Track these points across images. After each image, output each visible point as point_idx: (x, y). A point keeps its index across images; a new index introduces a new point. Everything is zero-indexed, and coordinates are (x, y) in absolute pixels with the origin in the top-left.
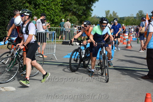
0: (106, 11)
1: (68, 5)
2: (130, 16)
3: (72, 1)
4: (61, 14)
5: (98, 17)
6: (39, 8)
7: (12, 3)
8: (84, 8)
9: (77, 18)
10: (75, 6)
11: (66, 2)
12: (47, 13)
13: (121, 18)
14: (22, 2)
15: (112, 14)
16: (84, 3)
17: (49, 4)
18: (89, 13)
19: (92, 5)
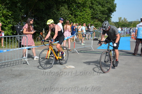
0: (119, 18)
1: (96, 15)
2: (136, 21)
3: (98, 12)
4: (90, 21)
5: (113, 22)
6: (77, 17)
7: (62, 15)
8: (106, 16)
9: (101, 23)
10: (100, 15)
11: (94, 13)
12: (82, 20)
13: (129, 22)
14: (67, 14)
15: (123, 20)
16: (106, 13)
17: (84, 15)
18: (109, 19)
19: (112, 14)
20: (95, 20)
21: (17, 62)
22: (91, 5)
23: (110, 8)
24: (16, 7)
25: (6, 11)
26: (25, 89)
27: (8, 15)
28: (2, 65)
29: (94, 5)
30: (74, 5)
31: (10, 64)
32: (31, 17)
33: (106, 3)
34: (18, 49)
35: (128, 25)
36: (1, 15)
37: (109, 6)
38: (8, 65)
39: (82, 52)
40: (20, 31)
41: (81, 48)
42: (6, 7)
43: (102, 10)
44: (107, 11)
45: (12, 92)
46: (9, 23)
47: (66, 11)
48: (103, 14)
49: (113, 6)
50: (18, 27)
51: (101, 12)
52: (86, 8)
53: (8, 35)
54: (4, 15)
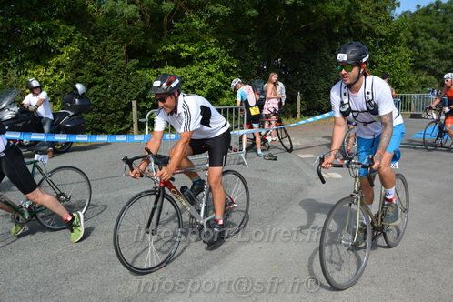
20: (420, 72)
22: (412, 38)
24: (247, 50)
25: (228, 60)
27: (231, 67)
29: (420, 40)
32: (276, 70)
36: (219, 67)
42: (229, 52)
43: (439, 49)
48: (442, 58)
51: (436, 53)
52: (398, 46)
53: (229, 105)
54: (223, 68)
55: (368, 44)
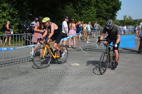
0: (124, 16)
1: (101, 13)
2: (141, 19)
3: (103, 10)
4: (95, 19)
5: (118, 20)
6: (82, 16)
7: (67, 14)
8: (111, 14)
10: (105, 13)
11: (99, 11)
12: (88, 19)
13: (134, 20)
14: (72, 13)
15: (128, 18)
16: (111, 11)
17: (89, 13)
18: (114, 18)
19: (117, 12)
20: (100, 18)
21: (24, 59)
22: (96, 3)
23: (115, 6)
24: (22, 6)
25: (13, 10)
26: (31, 86)
27: (15, 14)
28: (9, 63)
29: (99, 4)
30: (79, 3)
31: (17, 62)
33: (111, 1)
34: (24, 47)
35: (133, 23)
36: (8, 13)
37: (114, 4)
38: (14, 62)
39: (87, 50)
40: (26, 30)
41: (86, 46)
42: (13, 6)
43: (107, 8)
44: (112, 9)
45: (19, 89)
46: (15, 21)
47: (71, 9)
48: (108, 12)
49: (119, 4)
50: (24, 26)
51: (106, 10)
52: (91, 7)
53: (15, 33)
54: (10, 14)
55: (79, 5)
